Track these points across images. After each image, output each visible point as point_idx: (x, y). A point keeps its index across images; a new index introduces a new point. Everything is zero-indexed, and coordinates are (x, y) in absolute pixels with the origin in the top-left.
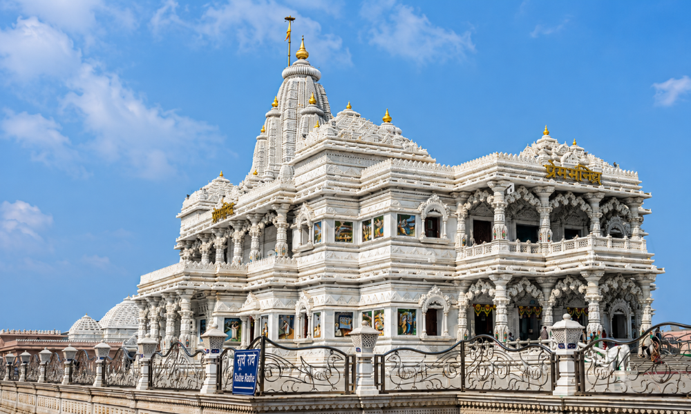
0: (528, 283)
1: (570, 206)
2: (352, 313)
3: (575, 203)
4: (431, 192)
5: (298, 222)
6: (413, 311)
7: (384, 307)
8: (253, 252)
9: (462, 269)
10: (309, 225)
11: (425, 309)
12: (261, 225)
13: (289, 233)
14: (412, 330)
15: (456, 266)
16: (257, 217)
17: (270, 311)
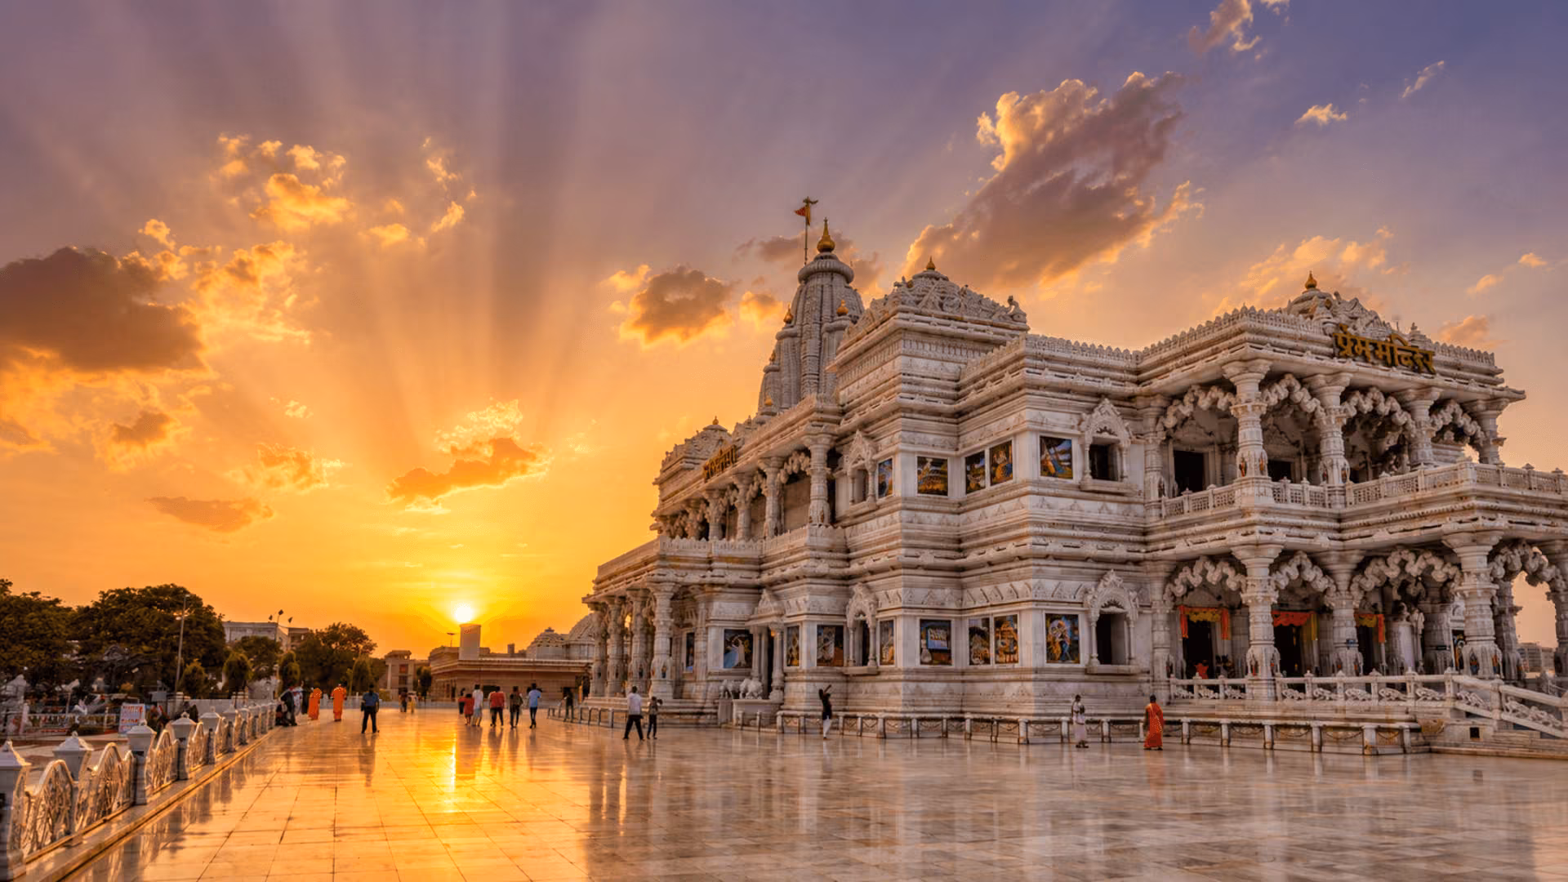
0: (1307, 563)
1: (1374, 413)
2: (949, 622)
3: (1384, 409)
4: (1100, 395)
5: (848, 465)
6: (1073, 618)
7: (1020, 611)
8: (769, 522)
9: (1164, 540)
10: (868, 468)
11: (1095, 615)
12: (782, 478)
13: (832, 486)
14: (1073, 652)
15: (1145, 534)
16: (774, 462)
17: (804, 618)
